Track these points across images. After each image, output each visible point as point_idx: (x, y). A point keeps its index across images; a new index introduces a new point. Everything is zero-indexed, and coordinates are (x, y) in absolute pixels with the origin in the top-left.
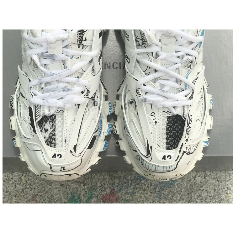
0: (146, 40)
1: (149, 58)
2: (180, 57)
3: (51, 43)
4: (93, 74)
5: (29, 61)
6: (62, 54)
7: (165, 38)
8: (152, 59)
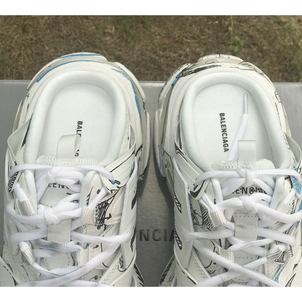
0: (209, 220)
1: (215, 248)
2: (266, 247)
3: (53, 224)
4: (121, 270)
5: (15, 251)
6: (71, 240)
7: (241, 215)
8: (220, 250)
